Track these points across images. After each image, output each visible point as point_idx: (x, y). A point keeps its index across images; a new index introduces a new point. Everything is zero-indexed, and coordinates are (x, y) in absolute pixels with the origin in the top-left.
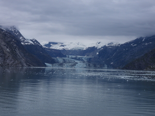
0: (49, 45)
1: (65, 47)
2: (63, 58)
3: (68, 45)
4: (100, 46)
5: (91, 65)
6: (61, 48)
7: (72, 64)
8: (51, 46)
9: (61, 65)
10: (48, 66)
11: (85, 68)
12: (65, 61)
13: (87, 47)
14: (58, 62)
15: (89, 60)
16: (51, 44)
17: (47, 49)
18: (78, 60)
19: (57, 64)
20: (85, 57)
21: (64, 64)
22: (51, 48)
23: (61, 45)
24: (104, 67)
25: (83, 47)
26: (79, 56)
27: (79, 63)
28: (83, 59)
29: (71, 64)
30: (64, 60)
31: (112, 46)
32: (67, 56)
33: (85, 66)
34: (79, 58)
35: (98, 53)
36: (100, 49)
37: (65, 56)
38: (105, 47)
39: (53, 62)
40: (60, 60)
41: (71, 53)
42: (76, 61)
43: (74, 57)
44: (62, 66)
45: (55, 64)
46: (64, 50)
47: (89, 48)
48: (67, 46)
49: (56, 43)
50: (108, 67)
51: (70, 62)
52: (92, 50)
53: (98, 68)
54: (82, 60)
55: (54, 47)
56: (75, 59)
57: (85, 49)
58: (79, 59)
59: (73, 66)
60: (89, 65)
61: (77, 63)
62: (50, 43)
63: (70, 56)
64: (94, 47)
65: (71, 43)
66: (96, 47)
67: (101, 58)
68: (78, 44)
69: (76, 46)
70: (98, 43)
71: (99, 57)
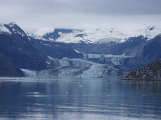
0: (55, 34)
1: (85, 38)
3: (91, 34)
4: (152, 35)
5: (113, 72)
6: (77, 40)
8: (59, 36)
9: (55, 72)
13: (128, 37)
16: (60, 33)
19: (46, 71)
25: (119, 37)
32: (85, 55)
41: (95, 49)
47: (131, 38)
48: (89, 35)
49: (70, 31)
52: (136, 42)
57: (123, 41)
61: (88, 68)
62: (57, 31)
63: (90, 56)
64: (141, 36)
65: (97, 30)
66: (145, 37)
67: (148, 58)
68: (111, 32)
69: (107, 36)
70: (150, 28)
71: (145, 56)
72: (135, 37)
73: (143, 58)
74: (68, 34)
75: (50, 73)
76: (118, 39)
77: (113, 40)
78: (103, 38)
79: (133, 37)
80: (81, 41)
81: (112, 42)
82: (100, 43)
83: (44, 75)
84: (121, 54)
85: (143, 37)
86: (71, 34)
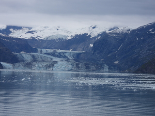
0: (7, 30)
1: (35, 35)
2: (32, 53)
3: (41, 31)
4: (95, 33)
5: (80, 65)
6: (28, 36)
7: (48, 64)
8: (11, 32)
9: (29, 65)
10: (5, 68)
11: (71, 70)
12: (35, 59)
13: (73, 34)
14: (23, 61)
15: (77, 58)
16: (11, 30)
17: (4, 37)
18: (57, 56)
19: (21, 64)
20: (70, 52)
21: (34, 63)
22: (11, 35)
23: (27, 30)
24: (103, 68)
25: (66, 34)
26: (59, 51)
27: (60, 63)
28: (67, 55)
29: (45, 64)
30: (33, 56)
31: (116, 33)
32: (39, 49)
33: (70, 67)
34: (60, 53)
35: (92, 45)
36: (95, 38)
37: (36, 51)
38: (104, 34)
39: (14, 60)
40: (27, 57)
41: (45, 45)
42: (55, 59)
43: (50, 51)
44: (31, 68)
45: (17, 64)
46: (33, 39)
47: (77, 36)
48: (39, 32)
49: (19, 28)
50: (110, 69)
51: (43, 61)
52: (81, 39)
53: (93, 71)
54: (65, 57)
55: (15, 34)
56: (53, 54)
57: (69, 38)
58: (59, 56)
59: (49, 67)
60: (77, 66)
61: (56, 62)
62: (9, 27)
63: (44, 51)
64: (86, 34)
65: (45, 27)
66: (89, 35)
67: (98, 53)
68: (58, 30)
69: (54, 33)
70: (92, 27)
71: (95, 51)
72: (80, 35)
73: (93, 54)
74: (18, 31)
75: (25, 66)
76: (65, 36)
77: (60, 37)
78: (51, 35)
79: (78, 34)
80: (32, 37)
81: (59, 38)
82: (49, 39)
83: (20, 68)
84: (69, 49)
85: (87, 34)
86: (21, 30)
